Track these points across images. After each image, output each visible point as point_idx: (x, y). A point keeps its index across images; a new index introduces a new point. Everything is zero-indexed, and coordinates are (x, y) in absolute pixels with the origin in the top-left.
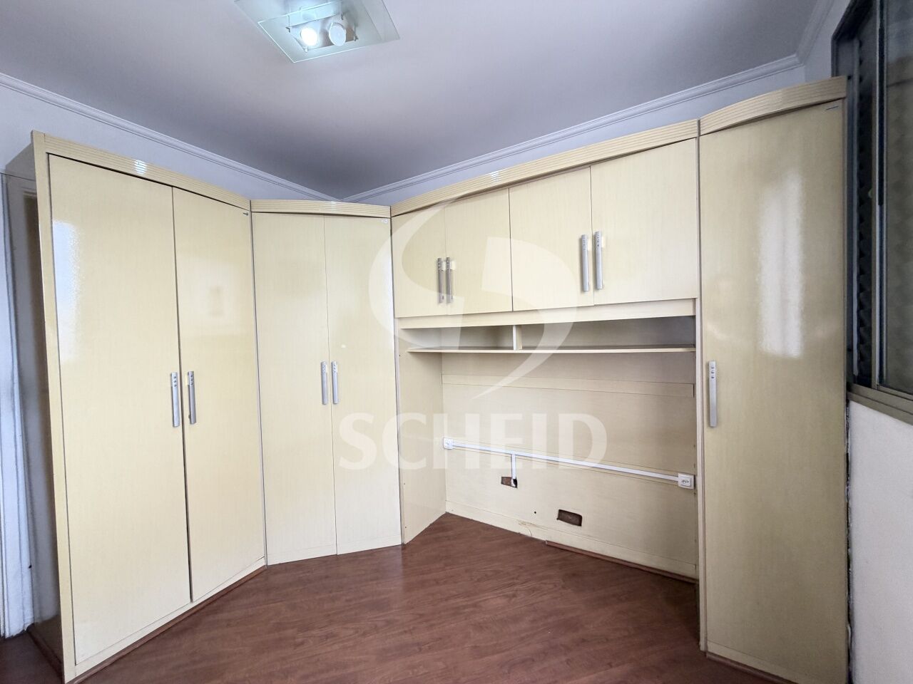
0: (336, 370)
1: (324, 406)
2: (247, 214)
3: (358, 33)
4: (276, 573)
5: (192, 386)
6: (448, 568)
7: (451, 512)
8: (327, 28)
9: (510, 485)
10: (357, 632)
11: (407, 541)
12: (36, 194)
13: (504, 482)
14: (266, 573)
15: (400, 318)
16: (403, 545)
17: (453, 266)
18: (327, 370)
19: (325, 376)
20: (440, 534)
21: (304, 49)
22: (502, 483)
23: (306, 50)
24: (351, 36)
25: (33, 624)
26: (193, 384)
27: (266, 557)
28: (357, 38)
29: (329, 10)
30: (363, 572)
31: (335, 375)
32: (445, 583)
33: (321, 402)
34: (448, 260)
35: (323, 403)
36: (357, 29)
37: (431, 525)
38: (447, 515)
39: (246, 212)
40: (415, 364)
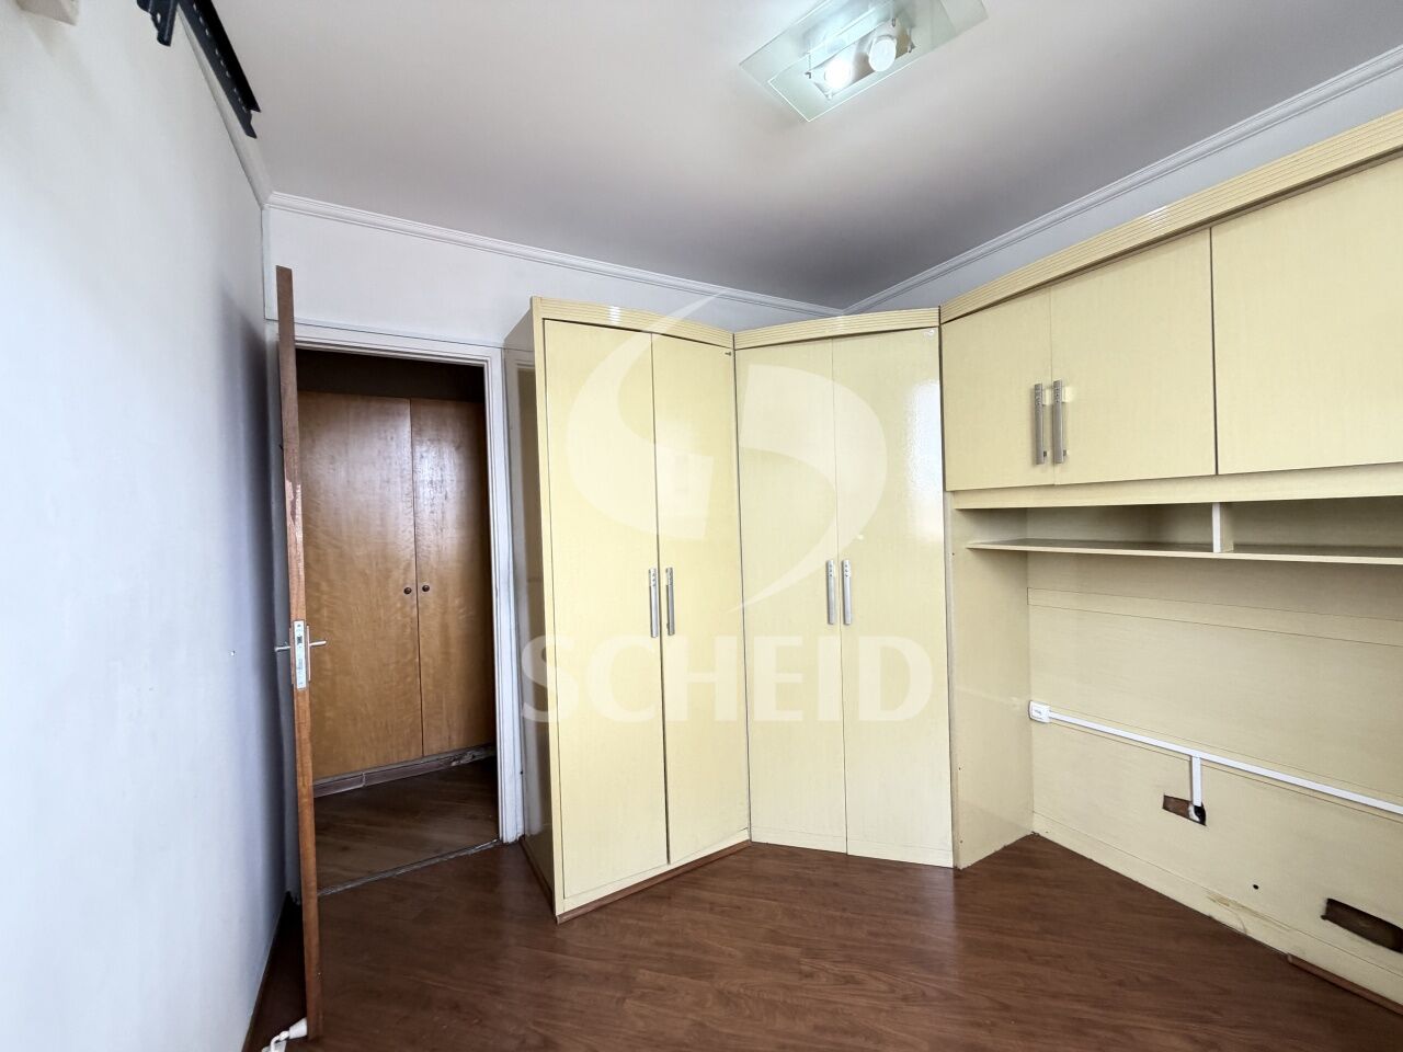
0: (849, 574)
1: (829, 626)
2: (730, 354)
3: (915, 40)
4: (763, 856)
5: (670, 589)
6: (1049, 936)
7: (1043, 834)
8: (865, 50)
9: (1186, 815)
10: (893, 992)
11: (963, 865)
12: (534, 366)
13: (1169, 806)
14: (750, 852)
15: (954, 492)
16: (955, 869)
17: (1068, 395)
18: (835, 572)
19: (832, 581)
20: (1026, 870)
21: (827, 96)
22: (1165, 807)
23: (830, 97)
24: (904, 45)
25: (524, 836)
26: (672, 584)
27: (750, 828)
28: (913, 47)
29: (869, 20)
30: (893, 896)
31: (847, 580)
32: (1047, 963)
33: (826, 619)
34: (1056, 388)
35: (829, 622)
36: (913, 30)
37: (1005, 848)
38: (1034, 838)
39: (728, 351)
40: (978, 567)
